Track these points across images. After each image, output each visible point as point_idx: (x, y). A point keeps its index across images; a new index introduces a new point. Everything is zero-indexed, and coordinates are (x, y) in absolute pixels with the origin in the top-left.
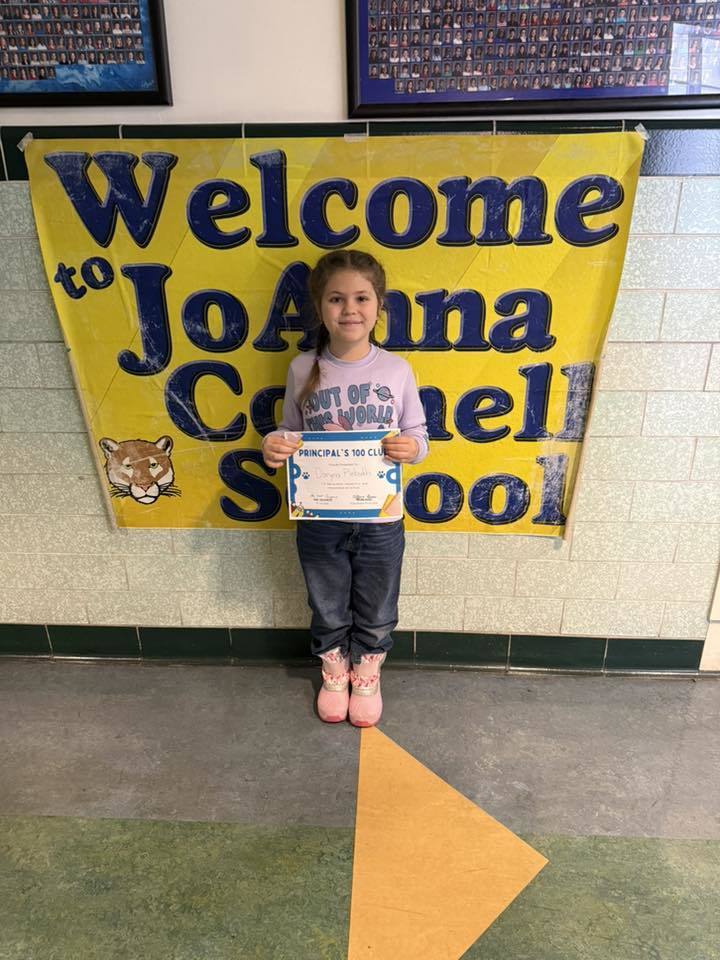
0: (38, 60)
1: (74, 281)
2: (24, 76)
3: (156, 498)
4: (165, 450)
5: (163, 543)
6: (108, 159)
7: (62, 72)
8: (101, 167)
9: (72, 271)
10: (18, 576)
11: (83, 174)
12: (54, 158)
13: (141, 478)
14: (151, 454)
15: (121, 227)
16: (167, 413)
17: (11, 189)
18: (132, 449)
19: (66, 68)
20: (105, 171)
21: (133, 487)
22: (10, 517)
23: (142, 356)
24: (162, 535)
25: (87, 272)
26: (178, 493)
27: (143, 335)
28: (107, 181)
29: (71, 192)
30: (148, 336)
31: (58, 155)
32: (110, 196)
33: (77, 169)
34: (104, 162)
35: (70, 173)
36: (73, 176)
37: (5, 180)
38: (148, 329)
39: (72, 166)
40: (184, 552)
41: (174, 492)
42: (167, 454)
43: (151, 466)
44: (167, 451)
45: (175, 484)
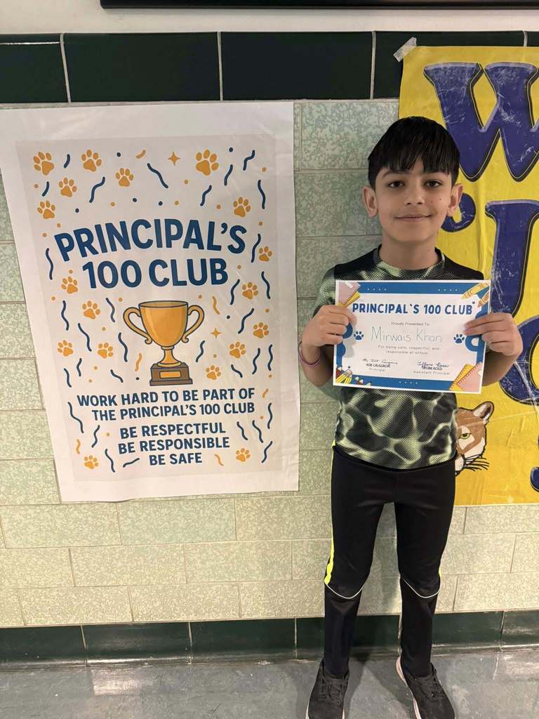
4: (482, 417)
6: (503, 72)
8: (492, 82)
10: (275, 567)
11: (468, 91)
12: (437, 70)
14: (465, 423)
15: (499, 155)
17: (374, 110)
20: (496, 88)
22: (281, 499)
27: (492, 285)
28: (495, 100)
29: (449, 113)
30: (498, 287)
31: (442, 67)
32: (495, 118)
33: (462, 84)
34: (496, 76)
35: (452, 89)
36: (455, 92)
37: (368, 98)
38: (499, 279)
39: (457, 81)
40: (476, 532)
41: (481, 465)
42: (484, 422)
43: (462, 437)
44: (485, 419)
45: (483, 456)
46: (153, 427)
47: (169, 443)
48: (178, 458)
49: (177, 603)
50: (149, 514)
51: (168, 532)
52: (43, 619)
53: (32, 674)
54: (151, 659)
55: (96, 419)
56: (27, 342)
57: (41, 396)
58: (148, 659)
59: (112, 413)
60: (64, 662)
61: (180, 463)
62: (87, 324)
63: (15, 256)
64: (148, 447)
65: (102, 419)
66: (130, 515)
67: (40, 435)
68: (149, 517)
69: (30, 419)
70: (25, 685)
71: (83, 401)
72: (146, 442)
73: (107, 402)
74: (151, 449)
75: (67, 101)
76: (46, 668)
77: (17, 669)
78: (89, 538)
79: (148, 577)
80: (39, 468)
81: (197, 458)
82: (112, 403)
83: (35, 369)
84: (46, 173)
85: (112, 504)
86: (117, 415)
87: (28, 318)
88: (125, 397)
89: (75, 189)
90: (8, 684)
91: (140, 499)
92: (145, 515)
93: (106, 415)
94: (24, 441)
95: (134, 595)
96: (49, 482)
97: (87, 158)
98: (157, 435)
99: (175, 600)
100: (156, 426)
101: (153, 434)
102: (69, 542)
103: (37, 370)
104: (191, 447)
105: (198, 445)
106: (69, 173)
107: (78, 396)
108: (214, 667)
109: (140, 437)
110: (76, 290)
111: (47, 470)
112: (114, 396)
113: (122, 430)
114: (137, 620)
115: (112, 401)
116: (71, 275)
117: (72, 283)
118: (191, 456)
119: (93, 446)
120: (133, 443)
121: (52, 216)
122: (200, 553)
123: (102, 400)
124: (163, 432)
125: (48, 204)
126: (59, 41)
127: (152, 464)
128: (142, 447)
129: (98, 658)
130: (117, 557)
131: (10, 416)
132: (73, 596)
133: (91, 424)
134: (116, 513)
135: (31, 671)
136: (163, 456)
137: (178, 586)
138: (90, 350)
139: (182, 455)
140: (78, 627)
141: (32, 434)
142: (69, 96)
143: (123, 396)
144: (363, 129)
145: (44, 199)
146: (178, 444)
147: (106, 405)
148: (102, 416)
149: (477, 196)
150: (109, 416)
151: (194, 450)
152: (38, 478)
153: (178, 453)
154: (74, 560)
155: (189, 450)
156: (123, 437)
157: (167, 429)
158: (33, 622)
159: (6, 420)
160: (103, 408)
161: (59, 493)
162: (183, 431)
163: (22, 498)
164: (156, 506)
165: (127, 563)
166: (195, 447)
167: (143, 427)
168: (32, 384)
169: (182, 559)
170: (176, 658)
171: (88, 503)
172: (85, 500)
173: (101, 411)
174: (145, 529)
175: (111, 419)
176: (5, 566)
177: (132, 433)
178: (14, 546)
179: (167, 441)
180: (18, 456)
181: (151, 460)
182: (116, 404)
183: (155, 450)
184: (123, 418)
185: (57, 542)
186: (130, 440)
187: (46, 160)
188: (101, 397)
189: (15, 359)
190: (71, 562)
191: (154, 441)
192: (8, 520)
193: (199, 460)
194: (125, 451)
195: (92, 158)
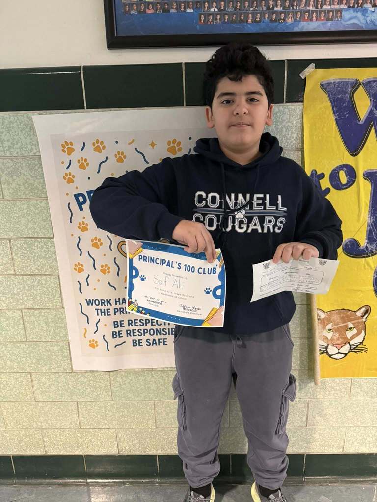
0: (330, 5)
1: (321, 183)
2: (314, 18)
3: (346, 355)
4: (363, 316)
5: (343, 390)
6: (374, 84)
7: (347, 15)
8: (367, 90)
9: (322, 176)
11: (350, 97)
12: (329, 84)
13: (338, 339)
14: (350, 320)
15: (372, 139)
16: (372, 288)
17: (287, 111)
18: (336, 317)
19: (352, 11)
20: (369, 94)
21: (330, 347)
23: (363, 242)
24: (343, 384)
25: (334, 176)
26: (365, 350)
27: (368, 226)
28: (369, 103)
29: (337, 112)
30: (372, 226)
31: (332, 82)
32: (369, 114)
33: (346, 93)
34: (370, 87)
35: (339, 96)
36: (342, 98)
37: (283, 103)
38: (373, 221)
39: (342, 91)
40: (359, 396)
41: (362, 350)
42: (364, 320)
43: (348, 330)
44: (364, 317)
45: (363, 344)
46: (135, 320)
47: (146, 331)
48: (151, 342)
49: (149, 442)
50: (132, 380)
51: (144, 392)
52: (58, 450)
53: (50, 488)
54: (131, 480)
55: (98, 315)
56: (53, 263)
57: (62, 299)
58: (129, 480)
59: (109, 311)
60: (71, 481)
61: (153, 345)
62: (94, 252)
63: (47, 208)
64: (131, 334)
65: (101, 315)
66: (118, 381)
67: (61, 325)
68: (131, 382)
69: (55, 314)
70: (45, 496)
71: (90, 302)
72: (130, 331)
73: (106, 304)
74: (133, 335)
75: (84, 109)
76: (59, 484)
77: (40, 484)
78: (91, 395)
79: (129, 423)
80: (59, 348)
81: (164, 342)
82: (109, 304)
83: (58, 281)
84: (69, 154)
85: (106, 372)
86: (112, 312)
87: (55, 248)
88: (117, 300)
89: (88, 164)
90: (34, 495)
91: (125, 369)
92: (129, 381)
93: (104, 312)
94: (50, 329)
95: (120, 435)
96: (65, 357)
97: (96, 145)
98: (138, 325)
99: (147, 440)
100: (137, 320)
101: (135, 325)
102: (78, 398)
103: (59, 282)
104: (160, 335)
105: (165, 333)
106: (84, 154)
107: (86, 300)
108: (174, 487)
109: (126, 327)
110: (87, 230)
111: (64, 348)
112: (110, 300)
113: (114, 322)
114: (121, 453)
115: (109, 302)
116: (84, 220)
117: (85, 225)
118: (160, 341)
119: (95, 333)
120: (122, 331)
121: (73, 182)
122: (166, 408)
123: (102, 302)
124: (142, 324)
125: (70, 174)
126: (80, 71)
127: (134, 345)
128: (127, 334)
129: (94, 479)
130: (109, 409)
131: (41, 312)
132: (79, 435)
133: (94, 318)
134: (109, 379)
135: (50, 486)
136: (142, 340)
137: (150, 430)
138: (95, 269)
139: (154, 340)
140: (81, 457)
141: (55, 324)
142: (85, 105)
143: (116, 299)
144: (279, 124)
145: (68, 171)
146: (152, 332)
147: (105, 305)
148: (101, 312)
149: (357, 167)
150: (106, 313)
151: (162, 337)
152: (57, 354)
153: (151, 338)
154: (80, 410)
155: (159, 337)
156: (115, 327)
157: (144, 322)
158: (52, 452)
159: (38, 315)
160: (102, 307)
161: (71, 364)
162: (155, 323)
163: (47, 367)
164: (137, 374)
165: (116, 413)
166: (163, 334)
167: (129, 320)
168: (56, 291)
169: (153, 411)
170: (147, 481)
171: (91, 372)
172: (88, 369)
173: (101, 310)
174: (128, 390)
175: (108, 315)
176: (34, 413)
177: (121, 324)
178: (41, 400)
179: (144, 330)
180: (45, 339)
181: (133, 343)
182: (111, 305)
183: (136, 336)
184: (115, 314)
185: (69, 398)
186: (119, 329)
187: (69, 146)
188: (101, 300)
189: (45, 275)
190: (78, 412)
191: (136, 330)
192: (37, 382)
193: (166, 343)
194: (116, 337)
195: (99, 144)
